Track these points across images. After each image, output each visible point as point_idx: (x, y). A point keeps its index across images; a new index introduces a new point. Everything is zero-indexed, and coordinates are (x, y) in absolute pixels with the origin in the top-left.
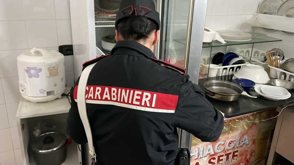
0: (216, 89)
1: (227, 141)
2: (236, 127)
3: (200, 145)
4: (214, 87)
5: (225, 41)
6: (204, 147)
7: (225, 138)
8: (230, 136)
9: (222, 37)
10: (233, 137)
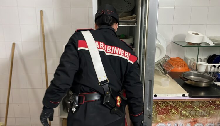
0: (194, 78)
1: (206, 124)
2: (212, 112)
3: (179, 122)
4: (192, 77)
5: (213, 43)
6: (182, 124)
7: (203, 121)
8: (209, 121)
9: (211, 40)
10: (212, 122)
